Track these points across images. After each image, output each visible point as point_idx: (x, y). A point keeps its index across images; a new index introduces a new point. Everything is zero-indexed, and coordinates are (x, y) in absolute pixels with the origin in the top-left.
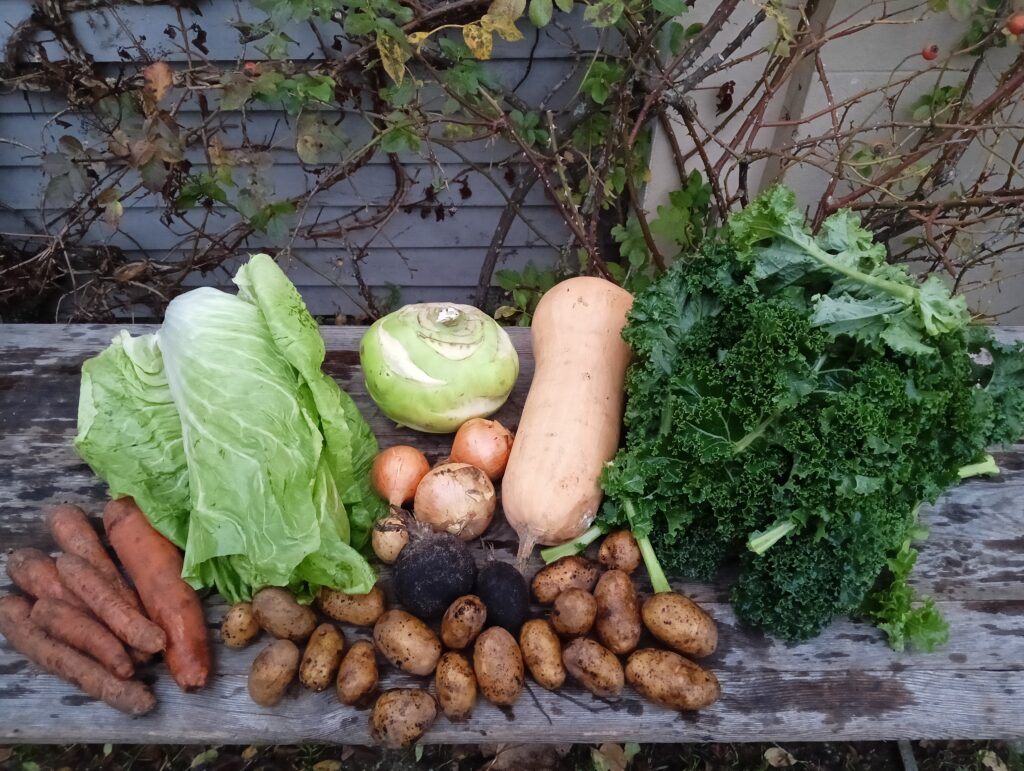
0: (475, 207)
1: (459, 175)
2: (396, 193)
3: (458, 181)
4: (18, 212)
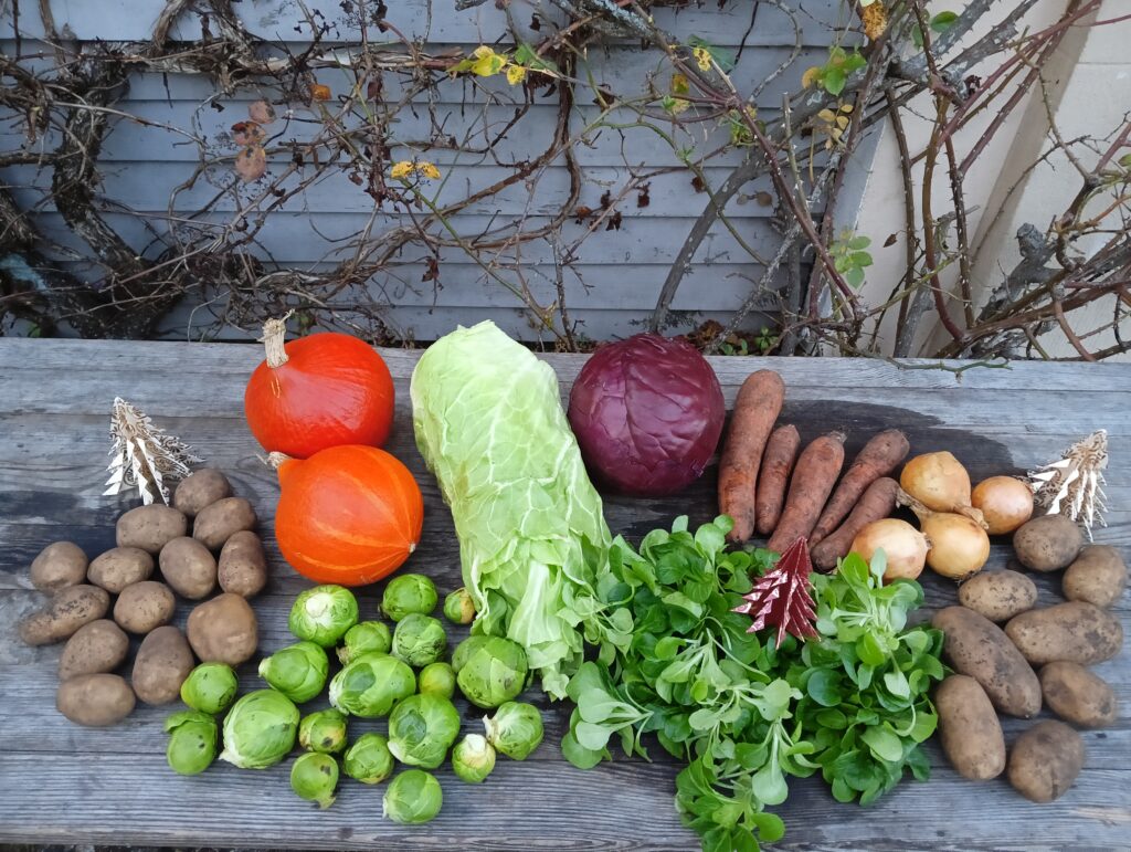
0: (654, 217)
2: (570, 200)
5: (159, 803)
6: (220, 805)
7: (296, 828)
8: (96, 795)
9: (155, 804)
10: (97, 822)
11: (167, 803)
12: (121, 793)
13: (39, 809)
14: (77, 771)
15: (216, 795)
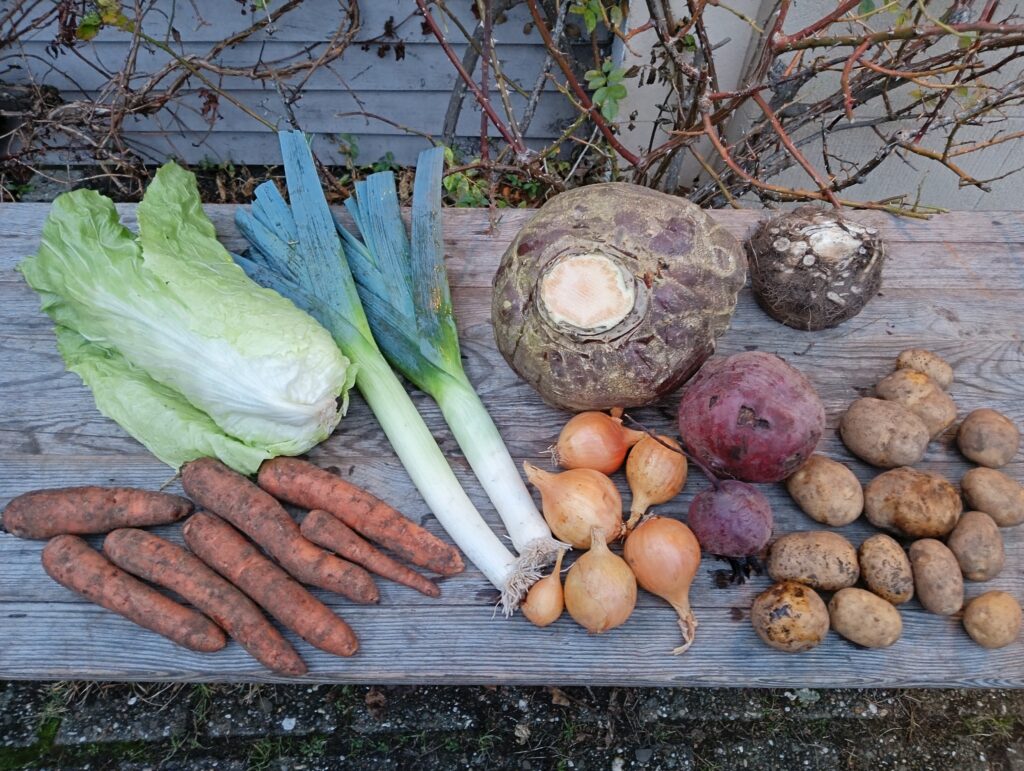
5: (478, 649)
6: (532, 650)
7: (603, 670)
8: (421, 644)
9: (474, 650)
10: (429, 667)
11: (486, 649)
12: (442, 641)
13: (375, 657)
14: (399, 622)
15: (527, 642)
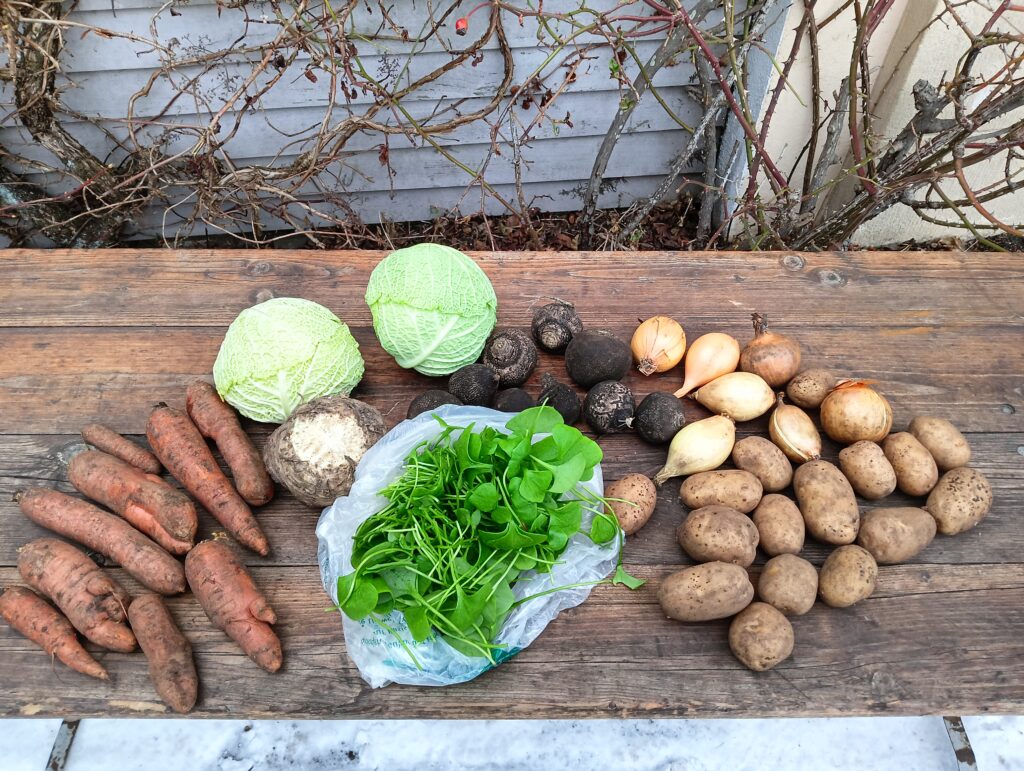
0: (582, 92)
1: (567, 58)
2: (504, 81)
3: (566, 65)
4: (98, 123)
